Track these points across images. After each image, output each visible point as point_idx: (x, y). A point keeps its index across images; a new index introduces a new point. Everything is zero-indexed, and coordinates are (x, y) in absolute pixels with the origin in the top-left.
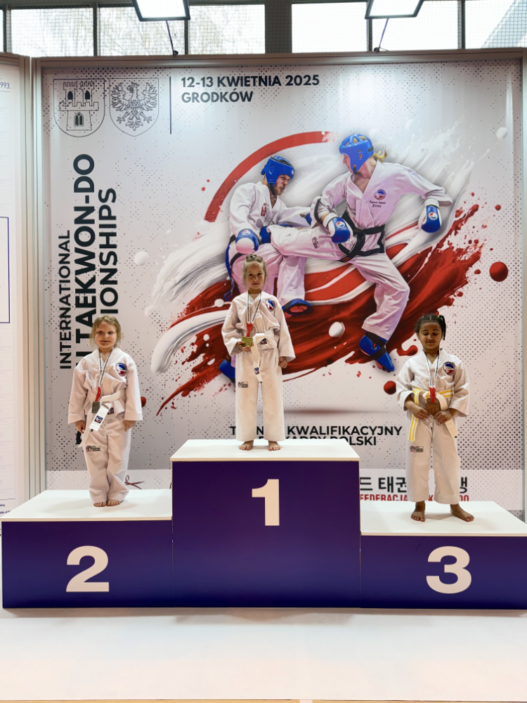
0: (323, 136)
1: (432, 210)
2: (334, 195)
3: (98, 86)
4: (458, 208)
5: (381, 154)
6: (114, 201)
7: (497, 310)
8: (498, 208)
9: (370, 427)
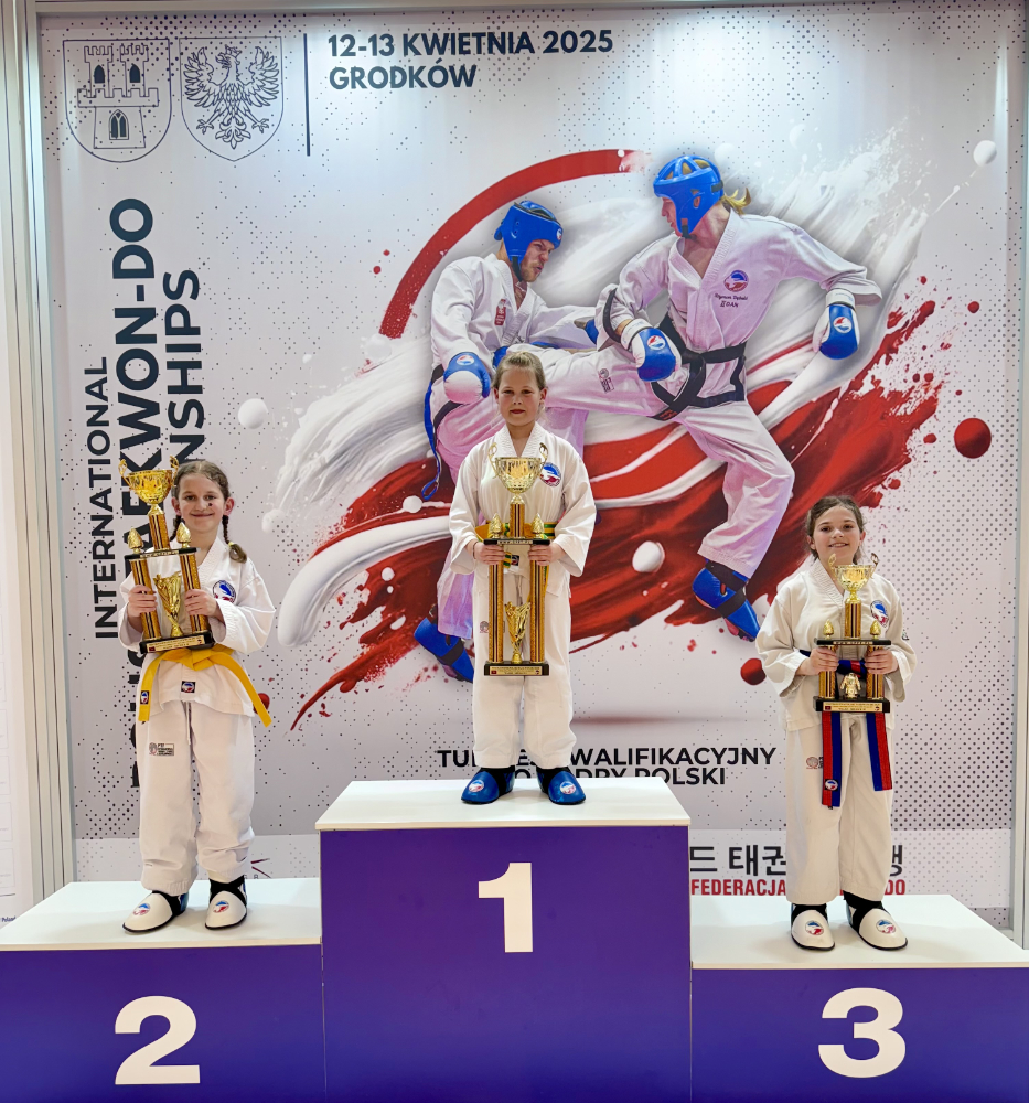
0: (620, 159)
1: (840, 313)
2: (643, 280)
3: (157, 54)
4: (894, 310)
5: (738, 198)
6: (194, 295)
7: (968, 515)
8: (974, 307)
9: (713, 749)
